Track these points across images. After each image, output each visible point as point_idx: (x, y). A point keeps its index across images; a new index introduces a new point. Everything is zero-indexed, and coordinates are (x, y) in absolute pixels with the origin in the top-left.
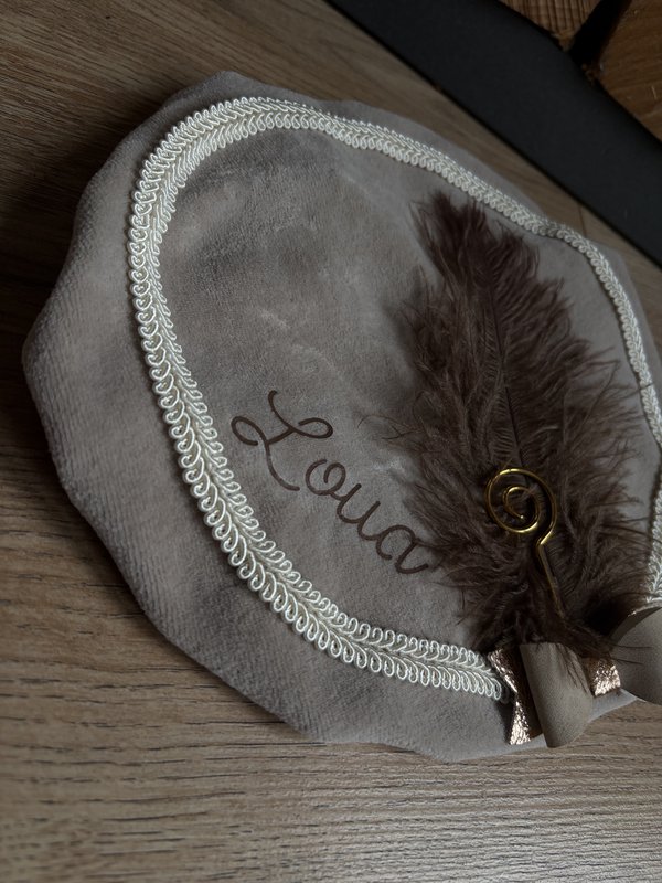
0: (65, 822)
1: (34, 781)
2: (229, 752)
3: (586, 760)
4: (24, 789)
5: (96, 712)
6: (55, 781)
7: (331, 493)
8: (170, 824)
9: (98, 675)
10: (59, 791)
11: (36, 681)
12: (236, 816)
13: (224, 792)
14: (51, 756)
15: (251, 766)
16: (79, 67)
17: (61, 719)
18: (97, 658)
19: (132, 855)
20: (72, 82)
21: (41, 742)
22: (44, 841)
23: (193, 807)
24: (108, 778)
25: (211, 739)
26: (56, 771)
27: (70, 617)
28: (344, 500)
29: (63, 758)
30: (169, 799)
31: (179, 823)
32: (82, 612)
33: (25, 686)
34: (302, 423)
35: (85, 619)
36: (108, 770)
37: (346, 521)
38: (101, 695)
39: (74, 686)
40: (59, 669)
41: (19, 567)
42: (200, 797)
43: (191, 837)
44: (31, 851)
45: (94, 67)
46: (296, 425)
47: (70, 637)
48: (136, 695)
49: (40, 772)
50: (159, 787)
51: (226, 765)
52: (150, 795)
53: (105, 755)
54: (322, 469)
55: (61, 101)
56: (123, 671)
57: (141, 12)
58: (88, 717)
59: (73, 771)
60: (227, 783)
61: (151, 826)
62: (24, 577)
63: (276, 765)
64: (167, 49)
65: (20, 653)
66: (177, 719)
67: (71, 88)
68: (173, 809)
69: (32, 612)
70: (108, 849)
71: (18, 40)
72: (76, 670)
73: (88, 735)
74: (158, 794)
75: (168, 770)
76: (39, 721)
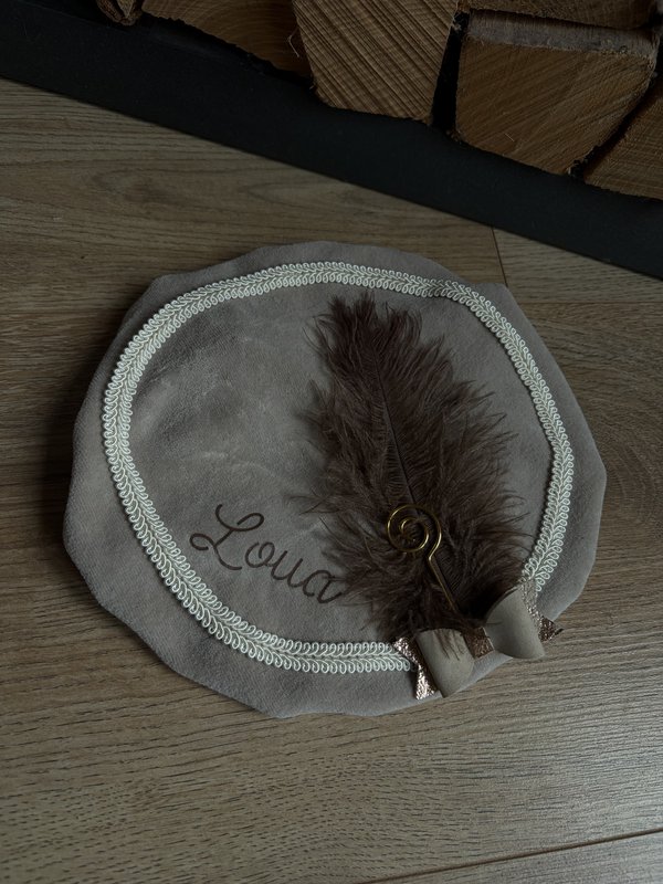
0: (141, 781)
1: (122, 762)
2: (229, 730)
3: (494, 697)
4: (117, 767)
5: (149, 720)
6: (132, 760)
7: (265, 563)
8: (201, 774)
9: (147, 700)
10: (135, 766)
11: (114, 710)
12: (238, 766)
13: (229, 753)
14: (128, 748)
15: (244, 736)
16: (71, 307)
17: (130, 727)
18: (145, 691)
19: (179, 794)
20: (69, 322)
21: (122, 741)
22: (132, 793)
23: (211, 764)
24: (161, 754)
25: (217, 725)
26: (132, 756)
27: (126, 671)
28: (275, 565)
29: (135, 748)
30: (197, 761)
31: (204, 774)
32: (132, 666)
33: (109, 714)
34: (239, 523)
35: (134, 671)
36: (160, 750)
37: (279, 579)
38: (150, 712)
39: (135, 709)
40: (125, 701)
41: (94, 649)
42: (214, 758)
43: (212, 781)
44: (125, 798)
45: (81, 302)
46: (235, 525)
47: (128, 682)
48: (170, 707)
49: (124, 757)
50: (191, 756)
51: (228, 738)
52: (187, 760)
53: (158, 743)
54: (257, 549)
55: (64, 339)
56: (160, 695)
57: (104, 240)
58: (145, 724)
59: (141, 754)
60: (230, 748)
61: (188, 777)
62: (98, 654)
63: (259, 734)
64: (125, 262)
65: (103, 696)
66: (196, 717)
67: (69, 326)
68: (200, 766)
69: (105, 673)
70: (167, 792)
71: (30, 307)
72: (134, 699)
73: (146, 734)
74: (190, 759)
75: (194, 746)
76: (119, 731)
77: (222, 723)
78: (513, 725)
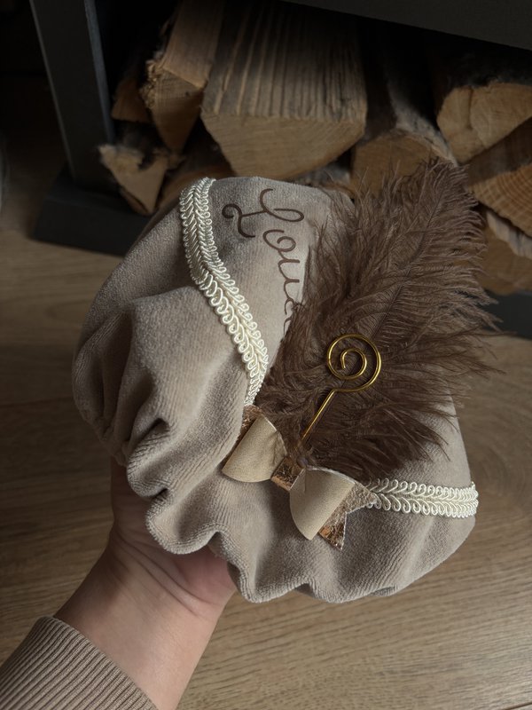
0: (200, 694)
2: (253, 656)
13: (253, 672)
19: (225, 701)
22: (195, 701)
23: (244, 679)
30: (233, 678)
31: (239, 686)
36: (210, 673)
42: (245, 675)
43: (245, 690)
44: (191, 706)
50: (229, 675)
53: (208, 668)
60: (253, 668)
61: (230, 689)
63: (273, 656)
66: (230, 649)
70: (217, 700)
75: (231, 668)
77: (248, 651)
78: (433, 639)
